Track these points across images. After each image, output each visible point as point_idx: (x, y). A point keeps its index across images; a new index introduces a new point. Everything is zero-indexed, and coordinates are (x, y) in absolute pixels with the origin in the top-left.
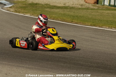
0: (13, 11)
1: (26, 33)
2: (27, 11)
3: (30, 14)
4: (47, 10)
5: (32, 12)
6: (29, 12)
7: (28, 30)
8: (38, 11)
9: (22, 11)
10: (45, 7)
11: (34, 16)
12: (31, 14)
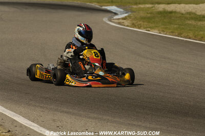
0: (129, 24)
1: (148, 63)
2: (154, 25)
3: (159, 30)
4: (190, 22)
5: (163, 26)
6: (157, 27)
7: (153, 60)
8: (172, 26)
9: (143, 25)
10: (187, 18)
11: (166, 34)
12: (161, 30)
